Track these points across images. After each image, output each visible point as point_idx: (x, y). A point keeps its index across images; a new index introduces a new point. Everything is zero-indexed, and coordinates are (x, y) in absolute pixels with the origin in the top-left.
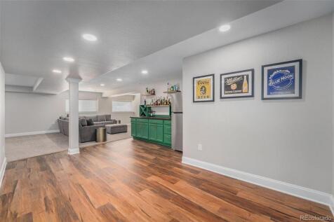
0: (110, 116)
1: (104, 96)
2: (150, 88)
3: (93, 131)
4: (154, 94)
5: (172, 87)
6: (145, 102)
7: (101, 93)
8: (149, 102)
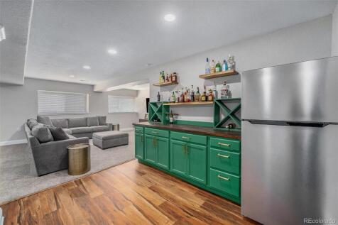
0: (104, 118)
1: (96, 89)
2: (168, 72)
3: (62, 152)
4: (176, 82)
5: (218, 65)
6: (159, 96)
7: (93, 86)
8: (167, 96)
